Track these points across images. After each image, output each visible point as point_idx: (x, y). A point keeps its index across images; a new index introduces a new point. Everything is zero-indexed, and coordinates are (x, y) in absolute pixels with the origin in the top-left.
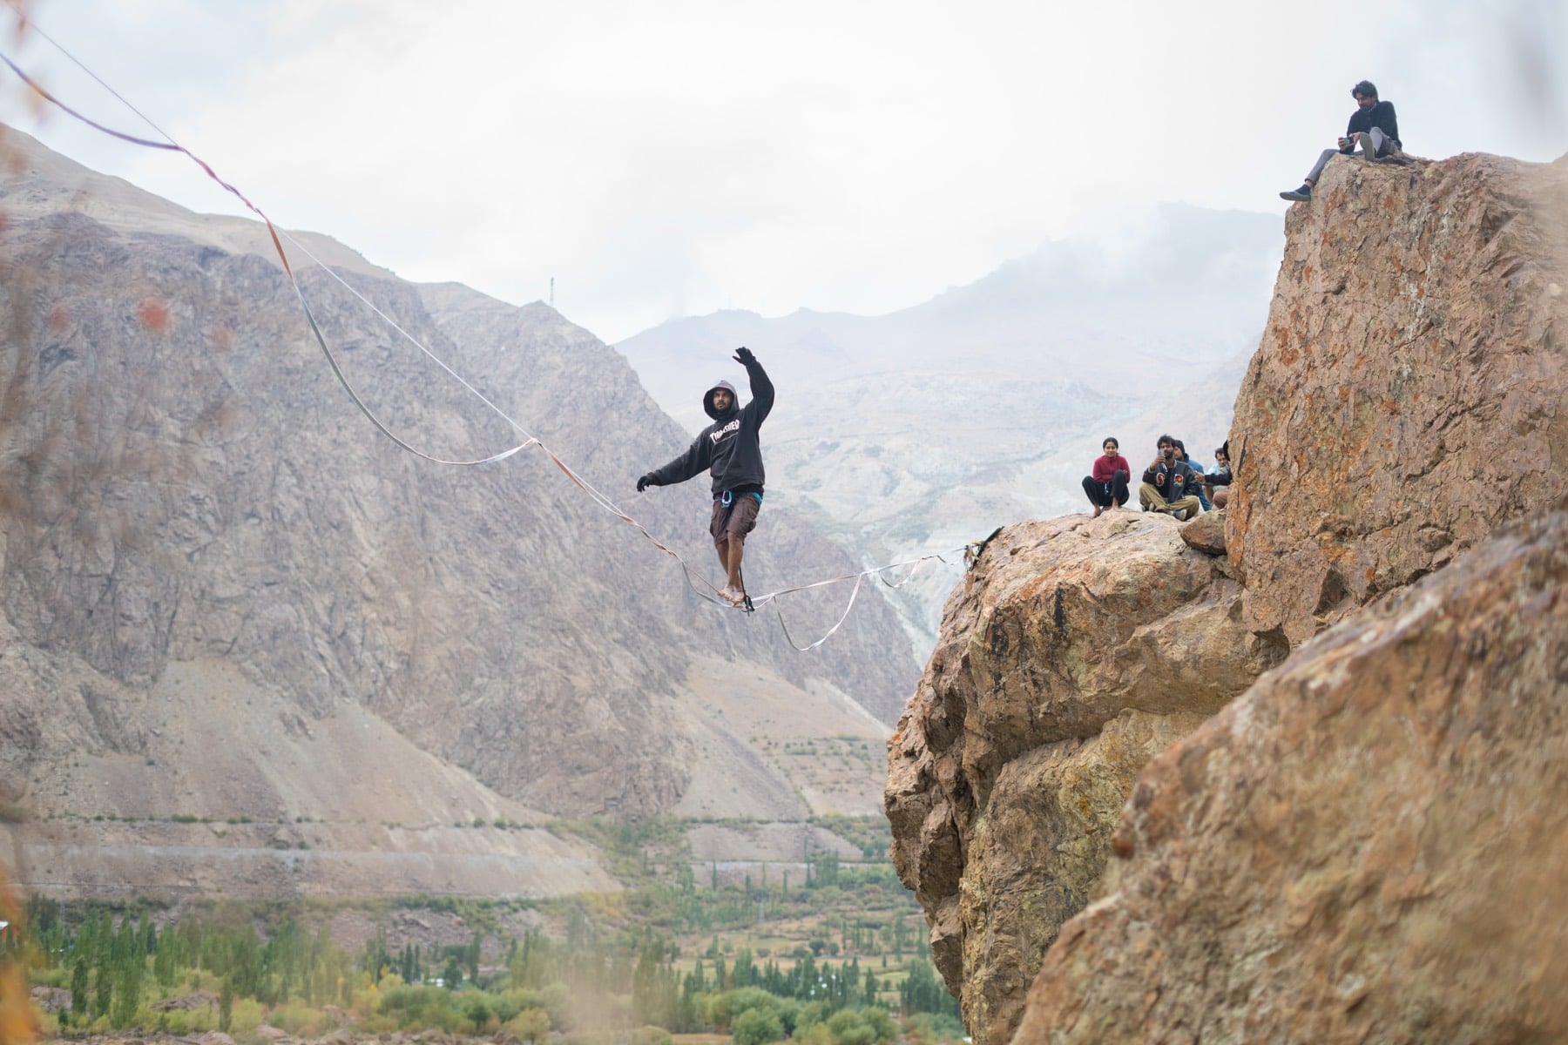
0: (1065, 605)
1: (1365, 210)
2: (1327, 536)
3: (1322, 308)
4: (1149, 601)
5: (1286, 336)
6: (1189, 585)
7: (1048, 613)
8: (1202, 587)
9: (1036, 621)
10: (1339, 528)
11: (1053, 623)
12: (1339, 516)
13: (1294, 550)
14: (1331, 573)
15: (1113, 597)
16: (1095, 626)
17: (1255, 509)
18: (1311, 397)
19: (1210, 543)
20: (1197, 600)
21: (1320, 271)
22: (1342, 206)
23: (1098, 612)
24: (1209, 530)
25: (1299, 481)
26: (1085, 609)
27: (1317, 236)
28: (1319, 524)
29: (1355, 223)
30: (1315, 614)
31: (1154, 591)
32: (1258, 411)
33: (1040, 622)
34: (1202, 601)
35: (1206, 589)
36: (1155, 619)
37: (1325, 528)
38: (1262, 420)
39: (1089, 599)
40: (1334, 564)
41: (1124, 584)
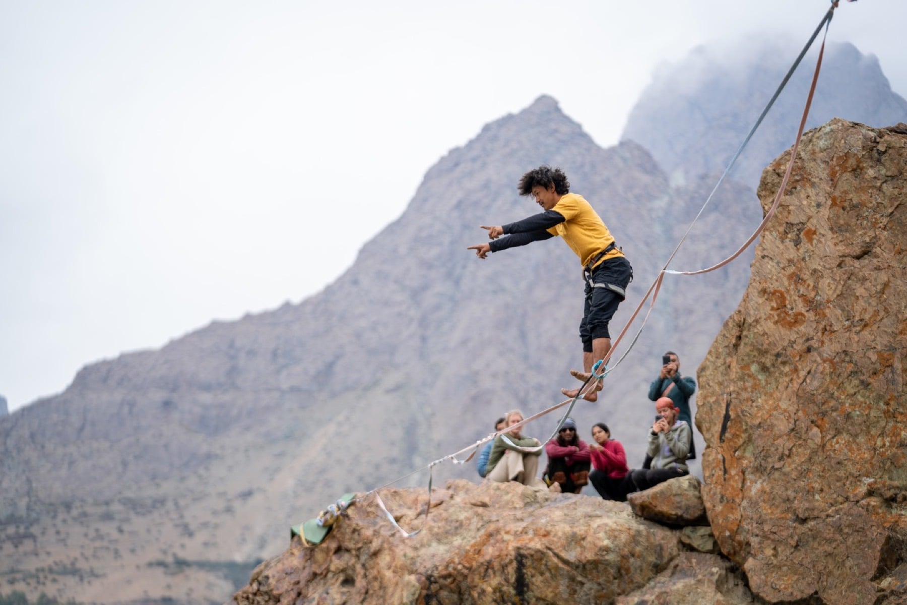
0: (528, 572)
1: (893, 177)
2: (874, 501)
3: (838, 273)
4: (628, 570)
5: (782, 297)
6: (660, 556)
7: (507, 580)
8: (671, 559)
9: (490, 589)
10: (889, 494)
11: (513, 592)
12: (888, 482)
13: (828, 516)
14: (889, 539)
15: (595, 564)
16: (565, 596)
17: (749, 476)
18: (831, 361)
19: (680, 512)
20: (668, 572)
21: (830, 235)
22: (857, 171)
23: (572, 579)
24: (678, 499)
25: (824, 446)
26: (554, 577)
27: (822, 199)
28: (863, 489)
29: (880, 189)
30: (872, 580)
31: (632, 560)
32: (744, 374)
33: (495, 591)
34: (673, 574)
35: (676, 562)
36: (633, 590)
37: (870, 493)
38: (748, 384)
39: (561, 565)
40: (892, 529)
41: (607, 550)
